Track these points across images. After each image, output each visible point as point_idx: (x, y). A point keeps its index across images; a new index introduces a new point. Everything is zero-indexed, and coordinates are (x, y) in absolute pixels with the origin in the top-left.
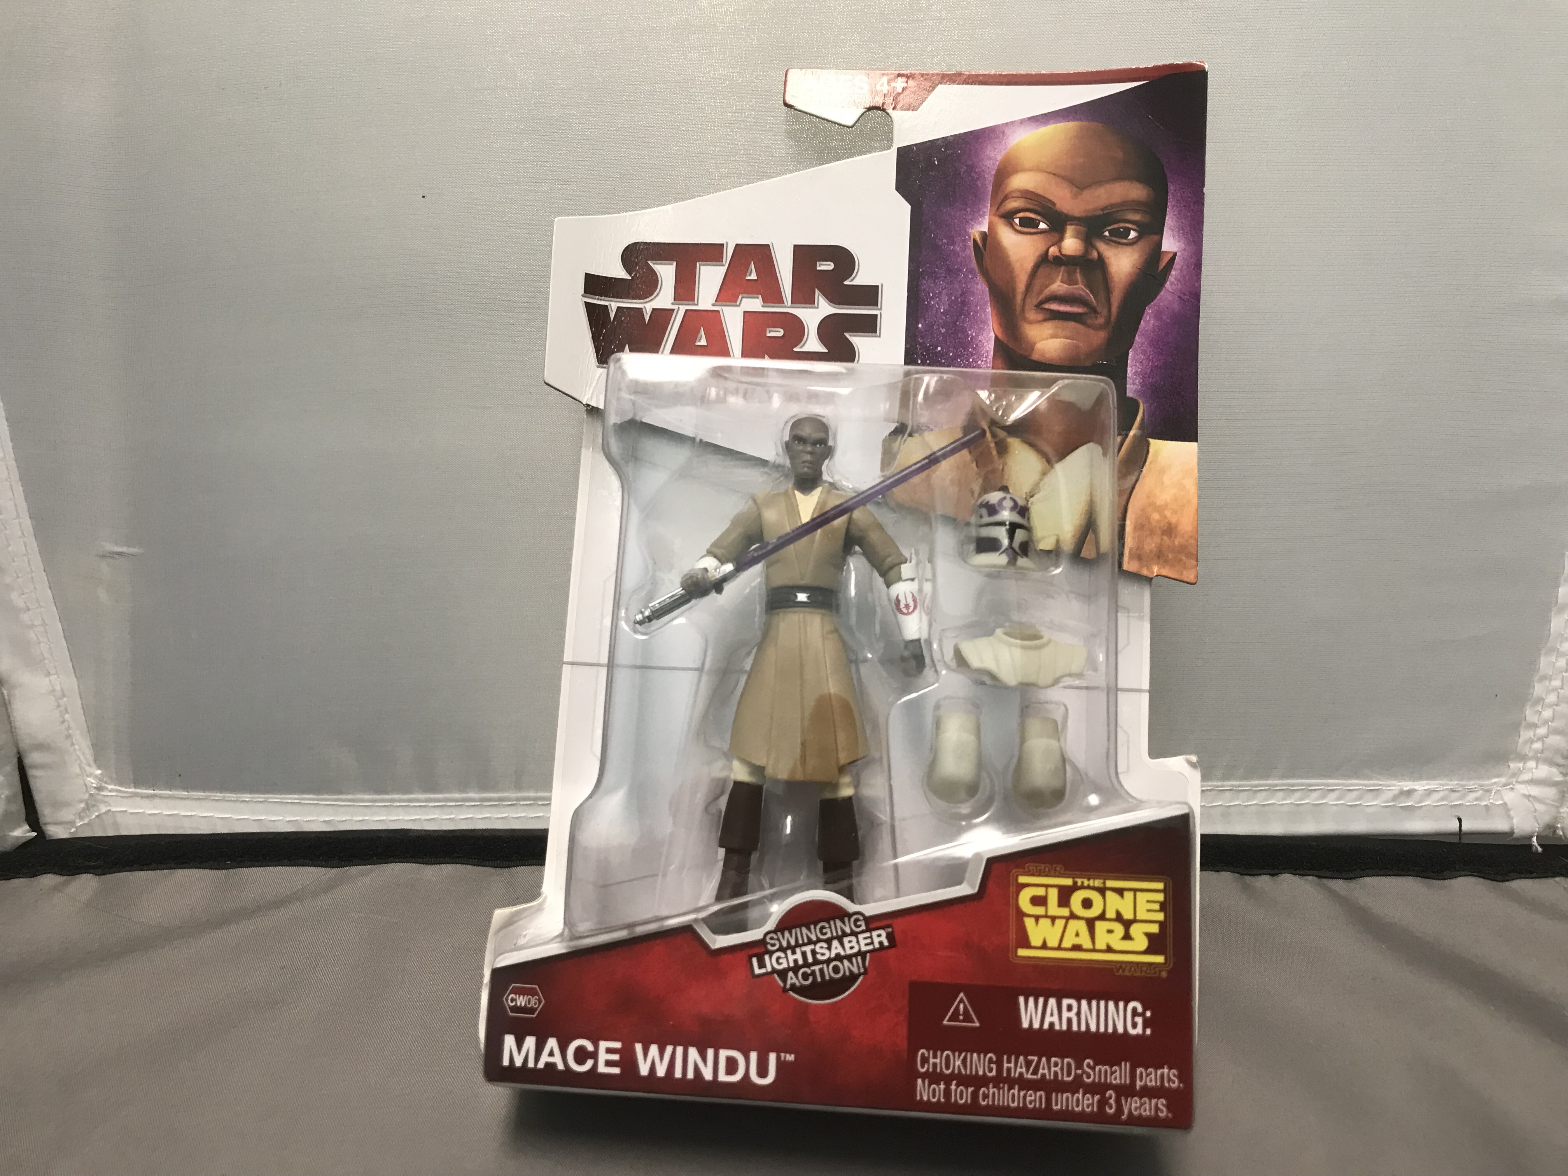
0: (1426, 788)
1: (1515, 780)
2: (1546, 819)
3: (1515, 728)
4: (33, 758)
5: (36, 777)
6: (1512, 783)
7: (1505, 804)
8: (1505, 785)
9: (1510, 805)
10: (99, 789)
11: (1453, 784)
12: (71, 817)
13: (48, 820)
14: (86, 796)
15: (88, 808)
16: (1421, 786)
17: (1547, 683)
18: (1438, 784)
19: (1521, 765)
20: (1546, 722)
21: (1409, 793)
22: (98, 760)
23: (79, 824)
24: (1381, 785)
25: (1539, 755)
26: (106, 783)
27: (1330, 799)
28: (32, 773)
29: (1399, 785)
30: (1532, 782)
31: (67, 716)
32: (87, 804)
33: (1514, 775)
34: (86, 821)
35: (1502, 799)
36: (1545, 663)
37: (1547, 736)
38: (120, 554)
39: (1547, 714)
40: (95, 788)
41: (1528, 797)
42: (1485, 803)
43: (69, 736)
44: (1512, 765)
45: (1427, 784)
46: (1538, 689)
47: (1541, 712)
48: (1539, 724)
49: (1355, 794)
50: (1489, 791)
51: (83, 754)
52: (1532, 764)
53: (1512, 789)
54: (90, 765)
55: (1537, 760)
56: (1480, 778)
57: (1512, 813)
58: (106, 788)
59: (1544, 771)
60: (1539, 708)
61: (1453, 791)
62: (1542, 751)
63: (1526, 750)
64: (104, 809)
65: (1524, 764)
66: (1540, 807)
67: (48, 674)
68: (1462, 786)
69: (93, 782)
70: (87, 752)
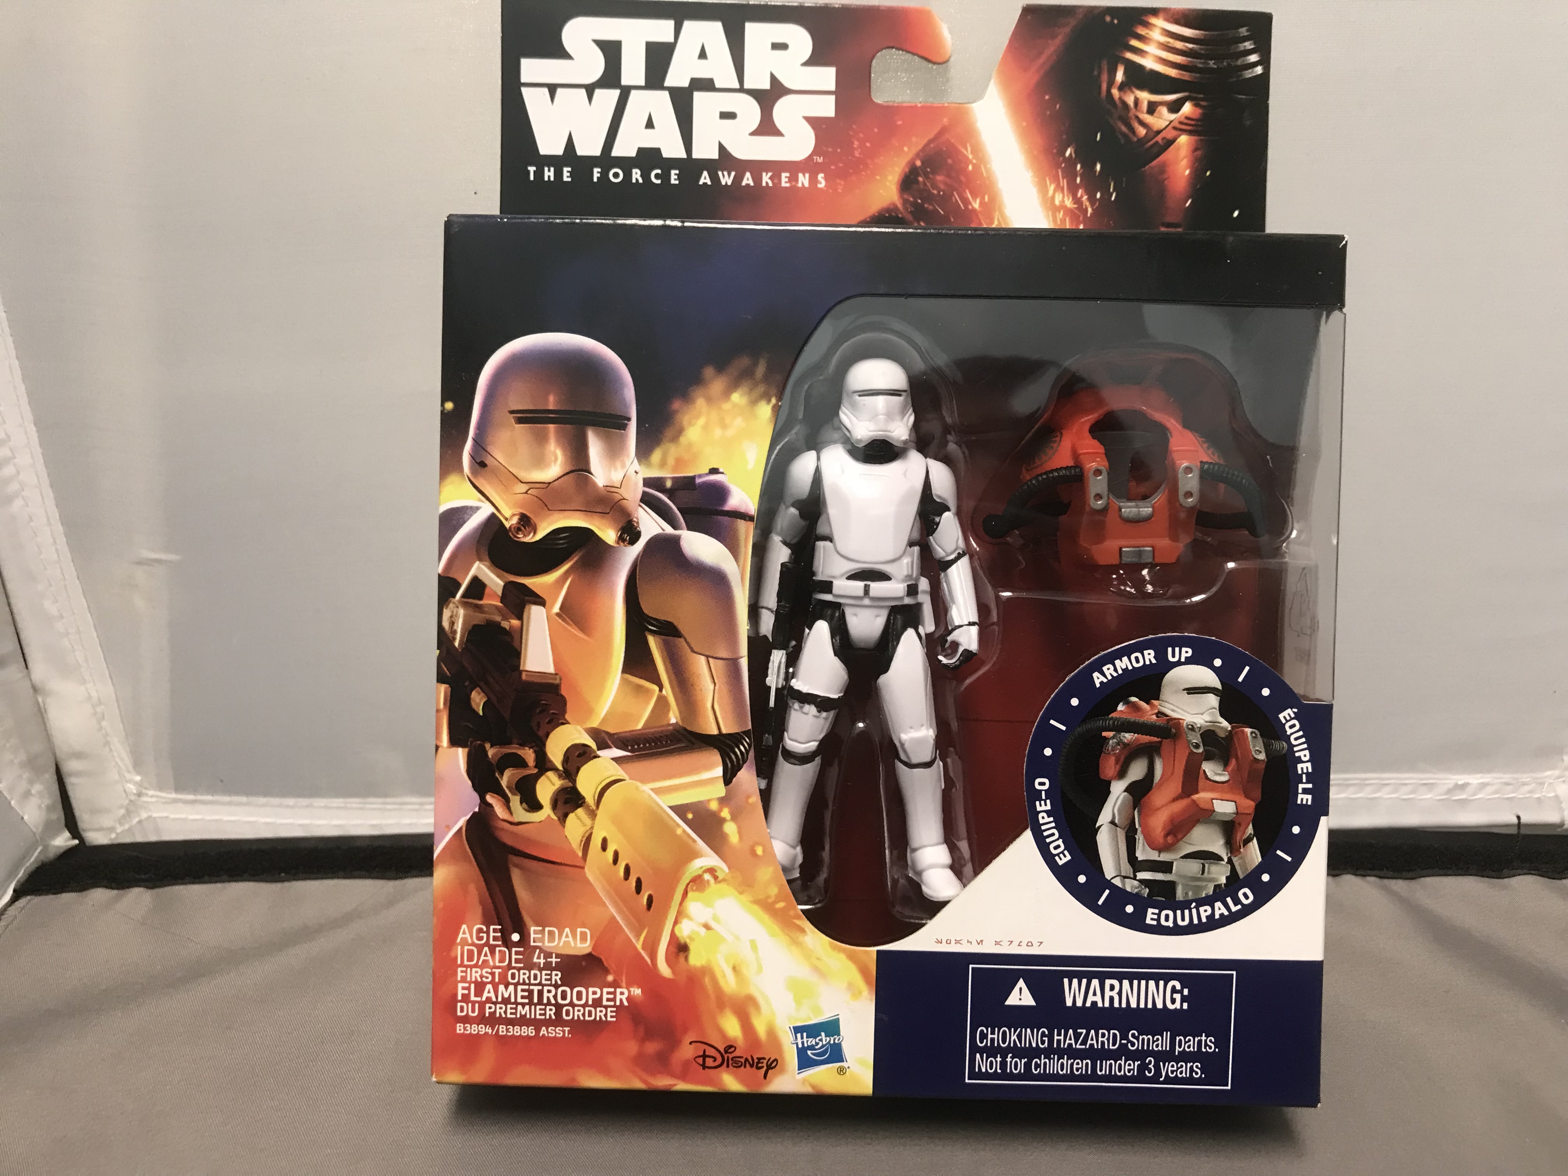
5: (73, 784)
10: (139, 795)
12: (110, 824)
13: (88, 826)
14: (127, 802)
15: (129, 813)
21: (1464, 787)
23: (119, 830)
27: (1384, 794)
29: (1453, 779)
34: (127, 826)
40: (134, 794)
49: (1409, 788)
56: (1532, 771)
69: (132, 788)
70: (126, 758)
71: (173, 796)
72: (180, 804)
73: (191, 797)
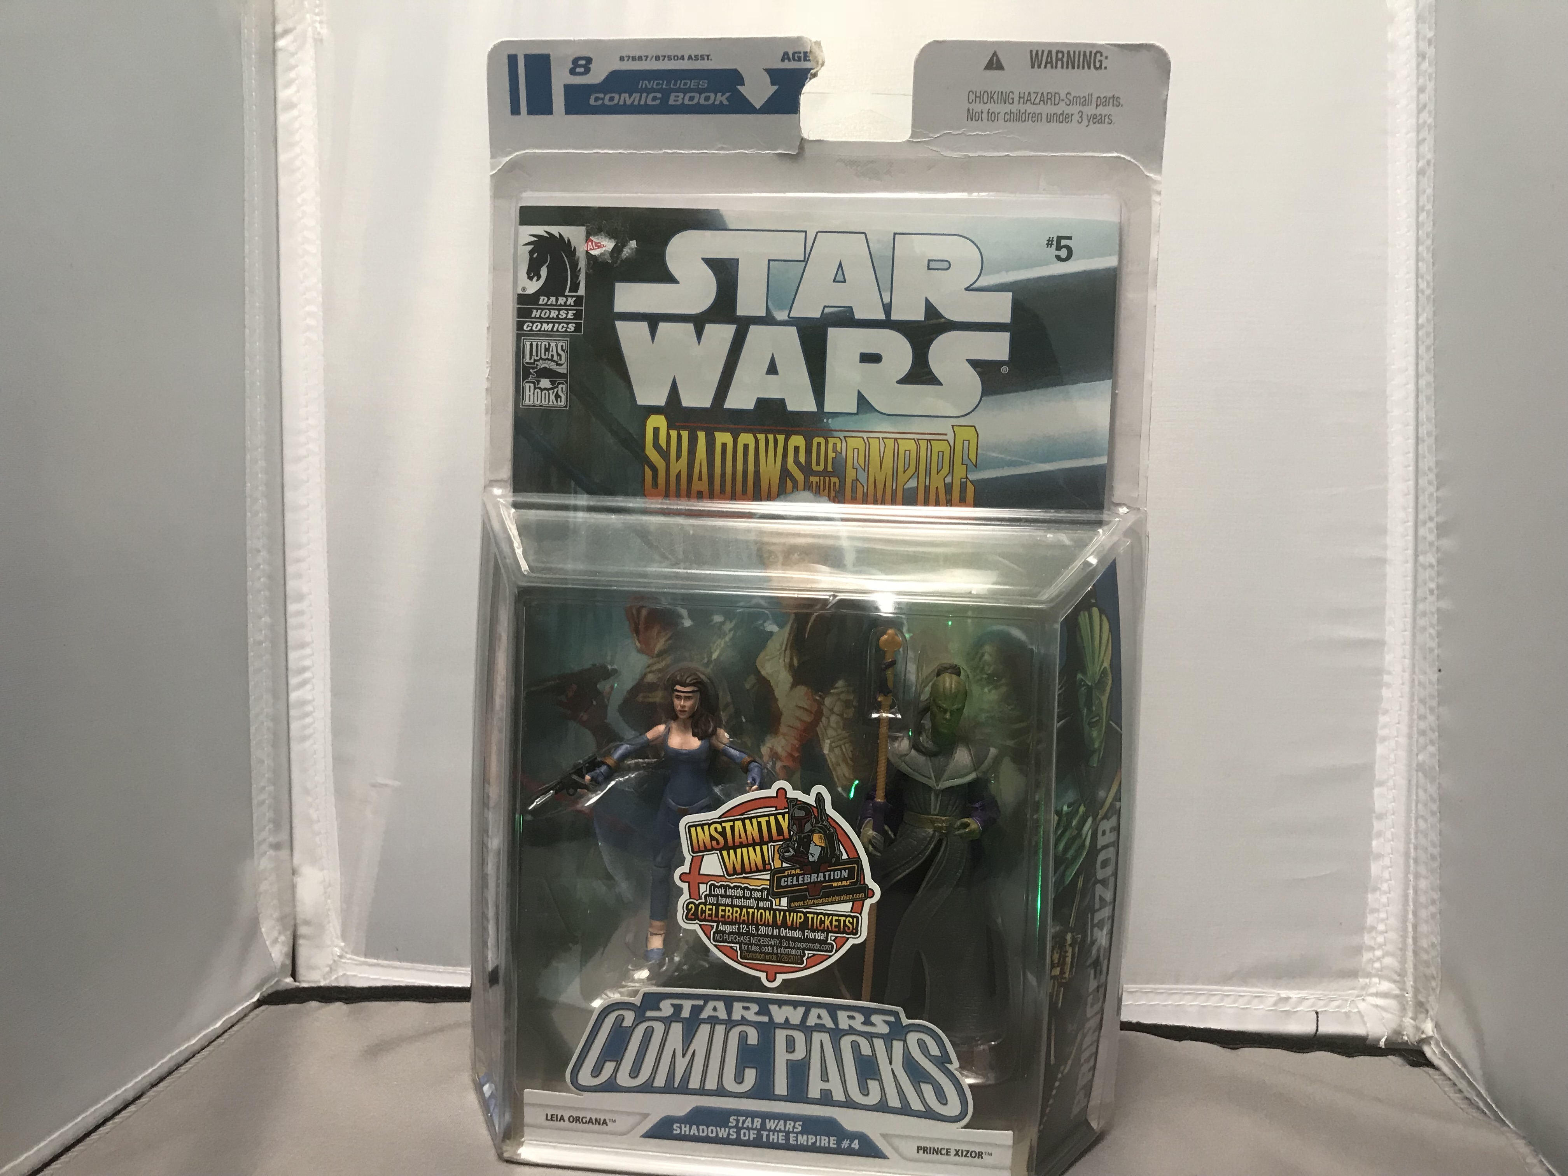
0: (1300, 996)
1: (1363, 993)
2: (1394, 1025)
3: (1358, 950)
4: (302, 930)
6: (1361, 996)
7: (1359, 1012)
8: (1358, 996)
9: (1363, 1013)
11: (1318, 993)
16: (1294, 994)
17: (1376, 915)
18: (1307, 993)
19: (1367, 980)
20: (1380, 946)
22: (344, 937)
24: (1264, 993)
25: (1379, 973)
26: (347, 953)
28: (301, 941)
30: (1377, 995)
31: (329, 901)
32: (331, 968)
33: (1363, 988)
35: (1357, 1008)
36: (1370, 897)
37: (1383, 956)
38: (386, 785)
39: (1380, 939)
41: (1377, 1006)
42: (1343, 1011)
43: (328, 916)
44: (1361, 980)
45: (1299, 993)
46: (1370, 920)
47: (1375, 939)
48: (1376, 947)
50: (1347, 1000)
52: (1375, 980)
53: (1363, 1000)
54: (337, 938)
55: (1380, 977)
57: (1365, 1019)
58: (345, 957)
59: (1386, 986)
60: (1374, 934)
61: (1319, 998)
62: (1381, 971)
63: (1369, 968)
64: (341, 974)
65: (1370, 979)
66: (1386, 1014)
67: (322, 869)
68: (1325, 995)
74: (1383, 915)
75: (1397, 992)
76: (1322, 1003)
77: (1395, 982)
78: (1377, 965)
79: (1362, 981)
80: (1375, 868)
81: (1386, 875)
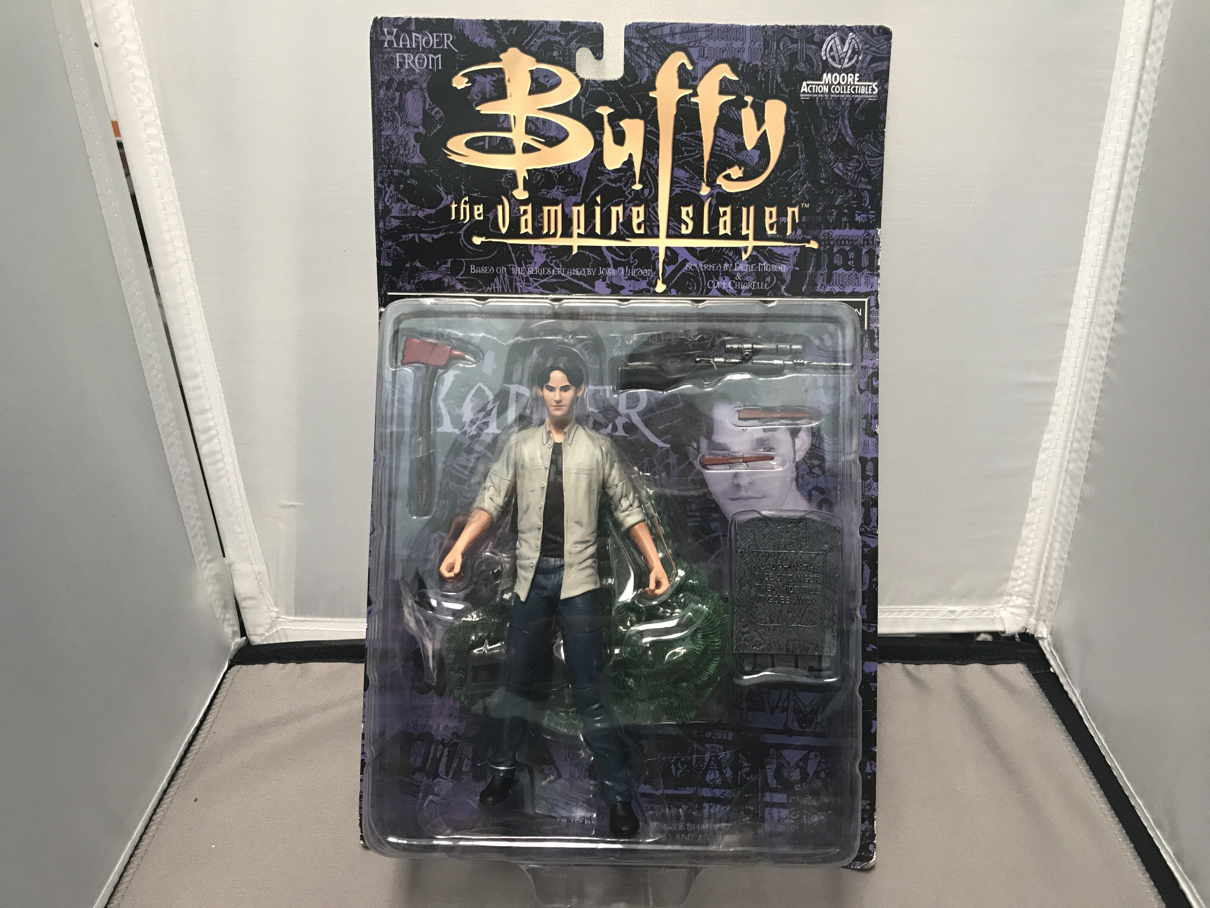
0: (962, 609)
1: (1005, 605)
2: (1023, 624)
3: (1006, 580)
4: (243, 604)
5: (245, 613)
6: (1004, 607)
7: (1001, 617)
8: (1001, 608)
9: (1004, 618)
10: (278, 618)
11: (976, 607)
12: (263, 632)
13: (251, 633)
14: (270, 621)
15: (272, 627)
16: (959, 608)
17: (1021, 560)
18: (968, 608)
19: (1009, 598)
20: (1022, 578)
21: (952, 612)
22: (277, 605)
23: (267, 635)
24: (938, 608)
25: (1018, 593)
26: (282, 615)
27: (912, 615)
29: (948, 608)
30: (1015, 606)
33: (1006, 602)
34: (270, 633)
35: (1000, 615)
36: (1020, 550)
37: (1022, 585)
38: (291, 506)
39: (1022, 574)
40: (275, 617)
41: (1013, 613)
42: (991, 617)
45: (962, 607)
46: (1017, 562)
47: (1018, 574)
48: (1018, 579)
49: (925, 613)
50: (994, 611)
51: (269, 601)
52: (1014, 598)
53: (1005, 609)
54: (271, 605)
55: (1018, 596)
56: (988, 605)
57: (1005, 622)
58: (281, 617)
59: (1020, 601)
60: (1018, 571)
61: (975, 611)
62: (1020, 592)
63: (1011, 591)
64: (280, 628)
65: (1011, 597)
66: (1018, 618)
68: (980, 608)
69: (274, 614)
70: (271, 600)
71: (294, 618)
72: (297, 623)
73: (304, 619)
74: (1026, 559)
75: (1028, 605)
76: (977, 613)
77: (1028, 599)
78: (1017, 589)
79: (1005, 598)
80: (1025, 532)
81: (1032, 535)
